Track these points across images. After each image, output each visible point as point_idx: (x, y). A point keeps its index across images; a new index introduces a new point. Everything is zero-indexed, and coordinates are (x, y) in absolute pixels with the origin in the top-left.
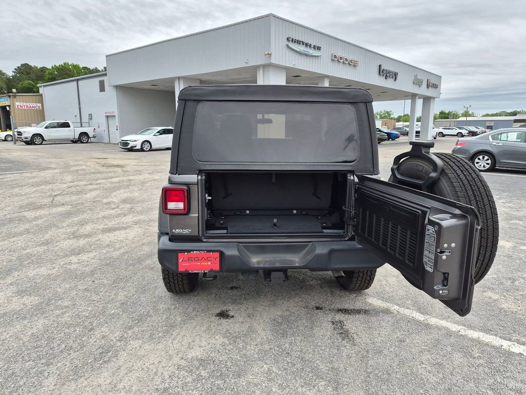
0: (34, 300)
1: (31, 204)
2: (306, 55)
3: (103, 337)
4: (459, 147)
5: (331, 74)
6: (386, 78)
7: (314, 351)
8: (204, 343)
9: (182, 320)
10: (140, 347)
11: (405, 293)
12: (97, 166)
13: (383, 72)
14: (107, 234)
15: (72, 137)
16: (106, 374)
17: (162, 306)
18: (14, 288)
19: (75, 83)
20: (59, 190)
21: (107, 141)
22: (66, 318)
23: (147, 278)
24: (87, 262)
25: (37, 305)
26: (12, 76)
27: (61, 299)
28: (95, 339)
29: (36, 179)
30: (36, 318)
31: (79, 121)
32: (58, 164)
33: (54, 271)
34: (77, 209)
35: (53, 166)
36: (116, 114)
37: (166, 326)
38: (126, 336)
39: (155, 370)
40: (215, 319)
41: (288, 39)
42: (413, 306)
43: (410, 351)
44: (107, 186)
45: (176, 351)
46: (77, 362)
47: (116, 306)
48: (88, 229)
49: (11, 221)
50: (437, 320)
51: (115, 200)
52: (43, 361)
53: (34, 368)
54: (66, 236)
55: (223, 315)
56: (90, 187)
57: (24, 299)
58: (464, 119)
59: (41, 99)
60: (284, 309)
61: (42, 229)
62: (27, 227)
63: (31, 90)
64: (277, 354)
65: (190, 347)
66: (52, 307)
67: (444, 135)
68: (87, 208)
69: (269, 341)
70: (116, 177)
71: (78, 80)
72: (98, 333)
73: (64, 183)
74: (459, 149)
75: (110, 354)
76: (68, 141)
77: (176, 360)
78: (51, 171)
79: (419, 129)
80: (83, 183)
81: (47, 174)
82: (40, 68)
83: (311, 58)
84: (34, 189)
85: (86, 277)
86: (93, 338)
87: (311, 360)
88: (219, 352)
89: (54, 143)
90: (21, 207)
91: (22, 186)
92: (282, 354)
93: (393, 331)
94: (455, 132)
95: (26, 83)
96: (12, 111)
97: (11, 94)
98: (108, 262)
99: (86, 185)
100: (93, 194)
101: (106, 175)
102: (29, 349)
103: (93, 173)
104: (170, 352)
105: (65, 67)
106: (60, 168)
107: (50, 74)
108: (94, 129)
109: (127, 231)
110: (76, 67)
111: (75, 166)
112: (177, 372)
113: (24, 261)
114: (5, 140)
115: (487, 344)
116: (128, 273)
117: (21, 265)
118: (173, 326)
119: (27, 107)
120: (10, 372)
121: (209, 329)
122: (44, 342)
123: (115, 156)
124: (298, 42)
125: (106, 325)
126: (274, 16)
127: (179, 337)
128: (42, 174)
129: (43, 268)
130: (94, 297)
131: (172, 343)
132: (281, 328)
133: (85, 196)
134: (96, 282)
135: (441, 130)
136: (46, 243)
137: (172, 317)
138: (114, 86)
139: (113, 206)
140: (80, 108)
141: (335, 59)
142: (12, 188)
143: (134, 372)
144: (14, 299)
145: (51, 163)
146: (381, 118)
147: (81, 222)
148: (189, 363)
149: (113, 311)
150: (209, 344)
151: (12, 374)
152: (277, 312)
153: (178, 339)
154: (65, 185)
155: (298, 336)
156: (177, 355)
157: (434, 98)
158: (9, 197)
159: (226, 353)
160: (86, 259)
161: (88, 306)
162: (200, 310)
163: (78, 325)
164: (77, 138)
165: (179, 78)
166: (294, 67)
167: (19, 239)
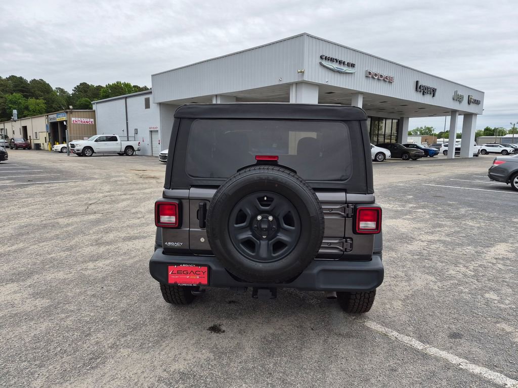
0: (46, 302)
1: (66, 211)
2: (339, 72)
3: (97, 343)
4: (496, 165)
5: (365, 91)
6: (423, 94)
7: (298, 374)
8: (190, 356)
9: (174, 332)
10: (129, 356)
11: (408, 319)
12: (135, 178)
13: (420, 88)
14: (127, 242)
15: (118, 150)
16: (89, 380)
17: (159, 316)
18: (31, 290)
19: (124, 100)
20: (95, 199)
21: (150, 154)
22: (68, 322)
23: (152, 287)
24: (103, 268)
25: (46, 308)
26: (72, 94)
27: (68, 303)
28: (89, 345)
29: (77, 189)
30: (42, 320)
31: (126, 135)
32: (101, 174)
33: (70, 276)
34: (107, 217)
35: (96, 177)
36: (159, 129)
37: (158, 336)
38: (118, 344)
39: (136, 380)
40: (206, 333)
41: (321, 57)
42: (414, 333)
43: (400, 382)
44: (138, 197)
45: (161, 362)
46: (67, 366)
47: (116, 313)
48: (111, 236)
49: (45, 226)
50: (438, 350)
51: (143, 210)
52: (37, 362)
53: (28, 369)
54: (90, 243)
55: (215, 329)
56: (124, 197)
57: (37, 301)
58: (511, 136)
59: (93, 115)
60: (278, 327)
61: (69, 236)
62: (58, 233)
63: (87, 107)
64: (259, 374)
65: (175, 360)
66: (59, 310)
67: (487, 153)
68: (116, 217)
69: (254, 360)
70: (149, 188)
71: (126, 98)
72: (93, 339)
73: (102, 193)
74: (496, 167)
75: (98, 361)
76: (116, 153)
77: (159, 372)
78: (92, 181)
79: (459, 146)
80: (118, 193)
81: (89, 184)
82: (96, 86)
83: (345, 75)
84: (73, 198)
85: (96, 284)
86: (87, 343)
87: (292, 382)
88: (202, 367)
89: (102, 155)
90: (58, 214)
91: (64, 194)
92: (264, 373)
93: (386, 359)
94: (499, 149)
95: (84, 100)
96: (68, 125)
97: (68, 110)
98: (121, 269)
99: (121, 195)
100: (125, 203)
101: (141, 186)
102: (28, 350)
103: (130, 184)
104: (155, 363)
105: (118, 86)
106: (102, 179)
107: (104, 92)
108: (139, 143)
109: (146, 240)
110: (128, 85)
111: (116, 176)
112: (156, 384)
113: (46, 265)
114: (61, 152)
115: (489, 382)
116: (136, 281)
117: (43, 269)
118: (164, 337)
119: (82, 121)
120: (5, 371)
121: (198, 342)
122: (42, 344)
123: (154, 168)
124: (332, 60)
125: (103, 331)
126: (308, 35)
127: (168, 348)
128: (85, 183)
129: (61, 272)
130: (99, 303)
131: (159, 354)
132: (269, 347)
133: (117, 205)
134: (105, 288)
135: (484, 147)
136: (70, 249)
137: (166, 328)
138: (158, 103)
139: (139, 216)
140: (127, 123)
141: (370, 75)
142: (55, 196)
143: (116, 380)
144: (28, 301)
145: (95, 173)
146: (422, 134)
147: (107, 230)
148: (171, 375)
149: (112, 318)
150: (195, 357)
151: (7, 373)
152: (268, 330)
153: (166, 351)
154: (101, 195)
155: (285, 356)
156: (161, 366)
157: (476, 114)
158: (50, 204)
159: (209, 368)
160: (101, 265)
161: (91, 311)
162: (194, 322)
163: (77, 329)
164: (124, 150)
165: (216, 96)
166: (327, 84)
167: (48, 243)
